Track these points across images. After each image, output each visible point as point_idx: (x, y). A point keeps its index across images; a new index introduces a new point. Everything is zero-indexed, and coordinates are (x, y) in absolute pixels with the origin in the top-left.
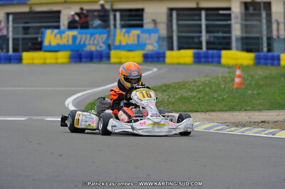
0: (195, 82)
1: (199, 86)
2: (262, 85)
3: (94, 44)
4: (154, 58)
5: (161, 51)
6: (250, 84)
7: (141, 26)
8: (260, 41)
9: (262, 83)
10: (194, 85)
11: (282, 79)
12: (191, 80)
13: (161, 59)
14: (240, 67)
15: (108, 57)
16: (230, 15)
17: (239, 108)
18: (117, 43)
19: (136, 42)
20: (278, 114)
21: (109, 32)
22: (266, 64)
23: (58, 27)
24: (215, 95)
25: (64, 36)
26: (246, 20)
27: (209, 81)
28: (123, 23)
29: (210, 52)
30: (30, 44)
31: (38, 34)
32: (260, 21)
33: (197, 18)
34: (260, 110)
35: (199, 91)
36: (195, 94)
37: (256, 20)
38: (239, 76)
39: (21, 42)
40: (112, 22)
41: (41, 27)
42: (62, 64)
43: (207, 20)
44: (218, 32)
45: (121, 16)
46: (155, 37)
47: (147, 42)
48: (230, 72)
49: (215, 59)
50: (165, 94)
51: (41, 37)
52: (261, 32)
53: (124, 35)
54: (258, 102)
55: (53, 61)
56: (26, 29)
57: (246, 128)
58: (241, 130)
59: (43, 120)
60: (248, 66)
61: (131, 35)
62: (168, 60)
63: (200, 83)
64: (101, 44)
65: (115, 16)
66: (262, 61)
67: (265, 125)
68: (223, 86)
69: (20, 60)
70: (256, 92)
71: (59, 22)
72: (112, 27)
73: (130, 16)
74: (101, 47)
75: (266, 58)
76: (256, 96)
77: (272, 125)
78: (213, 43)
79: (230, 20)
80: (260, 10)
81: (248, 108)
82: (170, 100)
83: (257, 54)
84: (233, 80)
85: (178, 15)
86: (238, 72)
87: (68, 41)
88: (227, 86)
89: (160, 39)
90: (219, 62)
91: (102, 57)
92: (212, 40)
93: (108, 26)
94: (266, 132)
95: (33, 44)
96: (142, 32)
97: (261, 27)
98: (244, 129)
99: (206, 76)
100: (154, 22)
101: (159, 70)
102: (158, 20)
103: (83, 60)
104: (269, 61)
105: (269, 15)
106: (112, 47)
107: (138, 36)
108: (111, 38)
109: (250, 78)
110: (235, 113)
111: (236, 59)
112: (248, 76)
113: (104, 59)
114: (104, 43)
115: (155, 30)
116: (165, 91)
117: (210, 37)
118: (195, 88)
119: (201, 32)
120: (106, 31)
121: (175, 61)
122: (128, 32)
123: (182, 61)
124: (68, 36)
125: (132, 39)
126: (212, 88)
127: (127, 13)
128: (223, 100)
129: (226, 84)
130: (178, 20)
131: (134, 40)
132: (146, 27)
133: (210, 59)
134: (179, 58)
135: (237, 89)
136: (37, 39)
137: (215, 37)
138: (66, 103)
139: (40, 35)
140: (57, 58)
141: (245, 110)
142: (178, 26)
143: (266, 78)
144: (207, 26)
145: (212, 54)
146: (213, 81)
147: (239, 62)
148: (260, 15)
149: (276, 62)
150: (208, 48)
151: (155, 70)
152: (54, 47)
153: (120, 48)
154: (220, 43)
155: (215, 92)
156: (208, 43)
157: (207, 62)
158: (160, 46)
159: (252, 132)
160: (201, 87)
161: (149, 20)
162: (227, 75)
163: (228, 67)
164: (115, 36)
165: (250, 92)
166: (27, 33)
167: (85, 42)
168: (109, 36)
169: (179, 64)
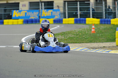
0: (75, 31)
1: (77, 33)
2: (103, 32)
3: (33, 16)
4: (58, 21)
5: (61, 18)
6: (98, 32)
7: (52, 8)
8: (102, 14)
9: (103, 31)
10: (75, 32)
11: (111, 30)
12: (74, 30)
13: (61, 22)
14: (94, 25)
15: (39, 21)
16: (89, 3)
17: (94, 41)
18: (43, 15)
19: (51, 15)
20: (110, 43)
21: (39, 11)
22: (105, 23)
23: (18, 9)
24: (84, 36)
25: (21, 13)
26: (96, 5)
27: (81, 31)
28: (45, 7)
29: (82, 19)
30: (7, 16)
31: (10, 12)
32: (102, 6)
33: (76, 5)
34: (103, 42)
35: (77, 35)
36: (75, 36)
37: (101, 5)
38: (94, 28)
39: (3, 16)
40: (40, 7)
41: (11, 9)
42: (20, 24)
43: (80, 5)
44: (84, 11)
45: (44, 4)
46: (58, 13)
47: (55, 15)
48: (89, 27)
49: (83, 22)
50: (63, 36)
51: (11, 14)
52: (103, 10)
53: (46, 12)
54: (102, 39)
55: (16, 23)
56: (5, 10)
57: (97, 50)
58: (95, 50)
59: (12, 47)
60: (97, 25)
61: (48, 12)
62: (64, 22)
63: (77, 32)
64: (36, 16)
65: (42, 4)
66: (103, 22)
67: (105, 48)
68: (87, 33)
69: (3, 23)
70: (101, 35)
71: (19, 7)
72: (41, 9)
73: (48, 4)
74: (36, 17)
75: (105, 21)
76: (101, 37)
77: (108, 48)
78: (83, 15)
79: (90, 5)
80: (102, 1)
81: (98, 41)
82: (65, 38)
83: (101, 19)
84: (91, 30)
85: (68, 4)
86: (93, 27)
87: (23, 15)
88: (88, 33)
89: (61, 14)
90: (85, 23)
91: (36, 21)
92: (82, 14)
93: (39, 9)
94: (105, 51)
95: (8, 16)
96: (53, 11)
97: (103, 8)
98: (96, 50)
99: (80, 29)
100: (58, 7)
101: (60, 26)
102: (60, 6)
103: (29, 22)
104: (106, 22)
105: (106, 3)
106: (41, 17)
107: (52, 13)
108: (40, 13)
109: (98, 29)
110: (92, 44)
111: (92, 22)
112: (97, 28)
113: (37, 22)
114: (37, 15)
115: (58, 10)
116: (63, 35)
117: (81, 12)
118: (75, 33)
119: (77, 10)
120: (38, 10)
121: (67, 23)
122: (47, 11)
123: (70, 22)
124: (23, 13)
125: (49, 14)
126: (82, 33)
127: (47, 3)
128: (87, 38)
129: (88, 32)
130: (68, 6)
131: (50, 14)
132: (54, 8)
133: (81, 22)
134: (68, 21)
135: (93, 34)
136: (9, 14)
137: (83, 13)
138: (22, 40)
139: (11, 13)
140: (18, 22)
141: (96, 42)
142: (68, 8)
143: (105, 29)
144: (80, 8)
145: (82, 20)
146: (83, 30)
147: (94, 23)
148: (102, 3)
149: (109, 23)
150: (80, 17)
151: (58, 26)
152: (17, 17)
153: (44, 17)
154: (85, 15)
155: (83, 35)
156: (80, 15)
157: (80, 23)
158: (60, 17)
159: (99, 51)
160: (78, 33)
161: (56, 6)
162: (88, 28)
163: (89, 25)
164: (42, 12)
165: (98, 35)
166: (5, 12)
167: (30, 15)
168: (39, 13)
169: (68, 24)
